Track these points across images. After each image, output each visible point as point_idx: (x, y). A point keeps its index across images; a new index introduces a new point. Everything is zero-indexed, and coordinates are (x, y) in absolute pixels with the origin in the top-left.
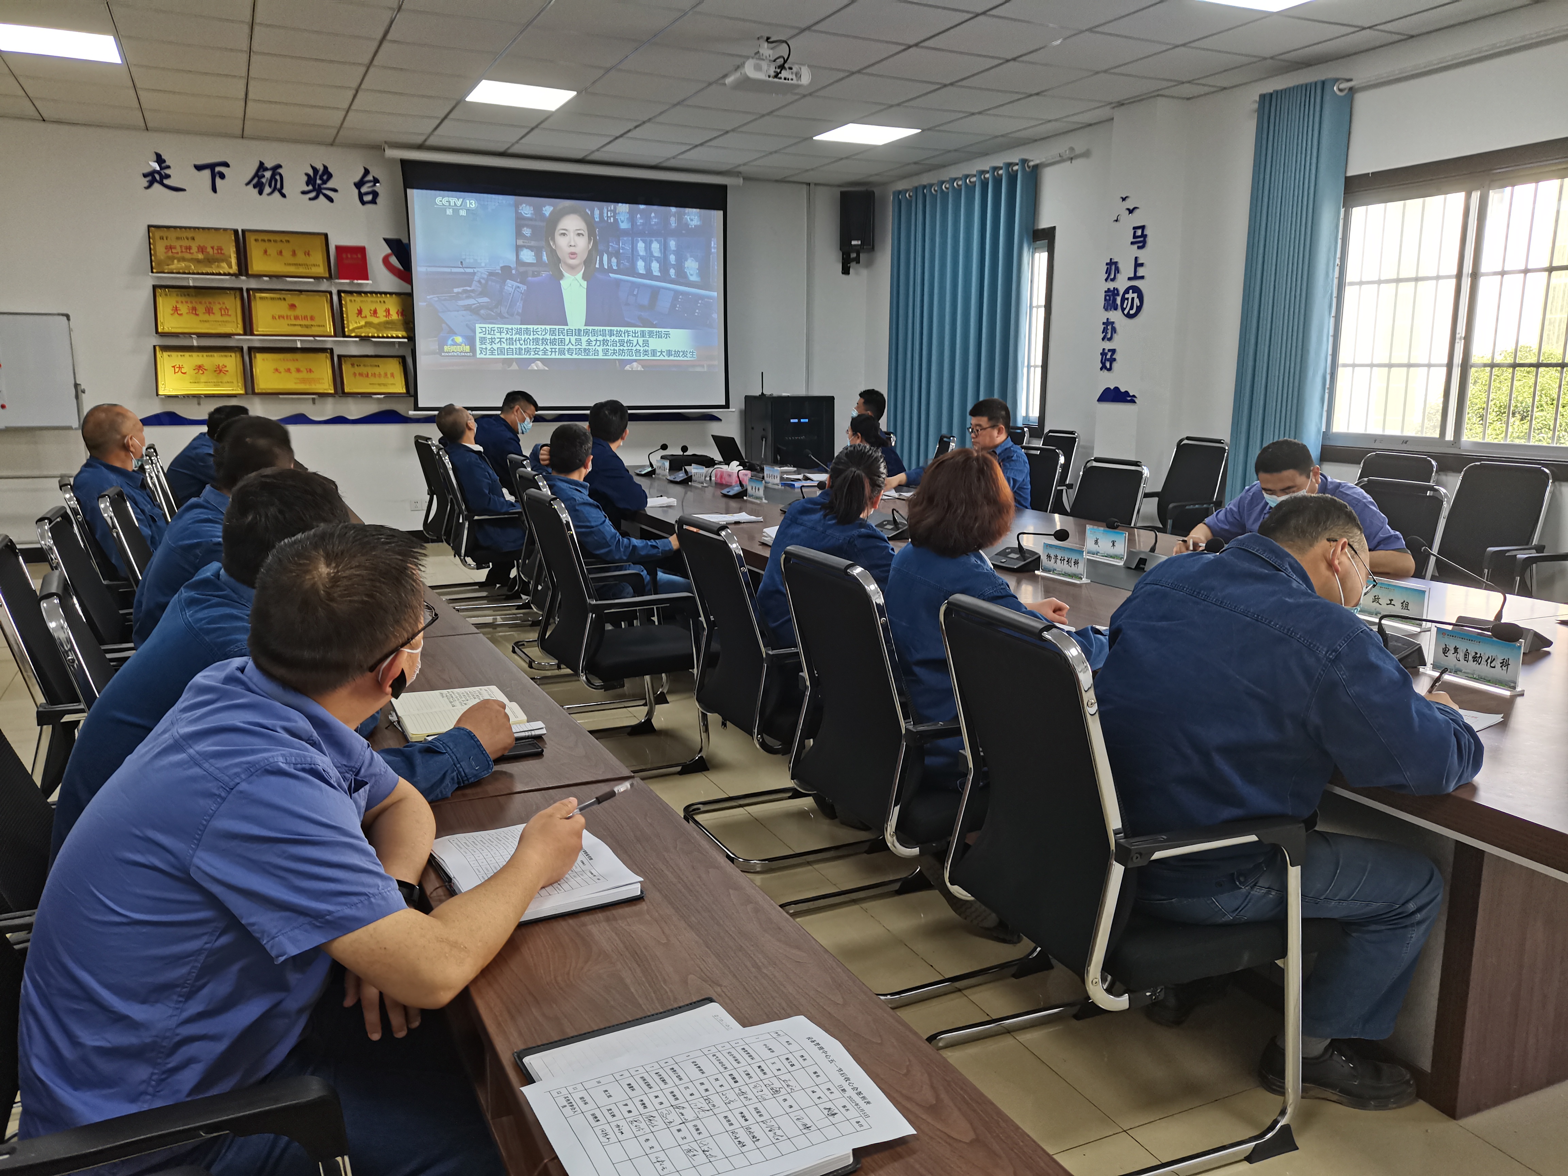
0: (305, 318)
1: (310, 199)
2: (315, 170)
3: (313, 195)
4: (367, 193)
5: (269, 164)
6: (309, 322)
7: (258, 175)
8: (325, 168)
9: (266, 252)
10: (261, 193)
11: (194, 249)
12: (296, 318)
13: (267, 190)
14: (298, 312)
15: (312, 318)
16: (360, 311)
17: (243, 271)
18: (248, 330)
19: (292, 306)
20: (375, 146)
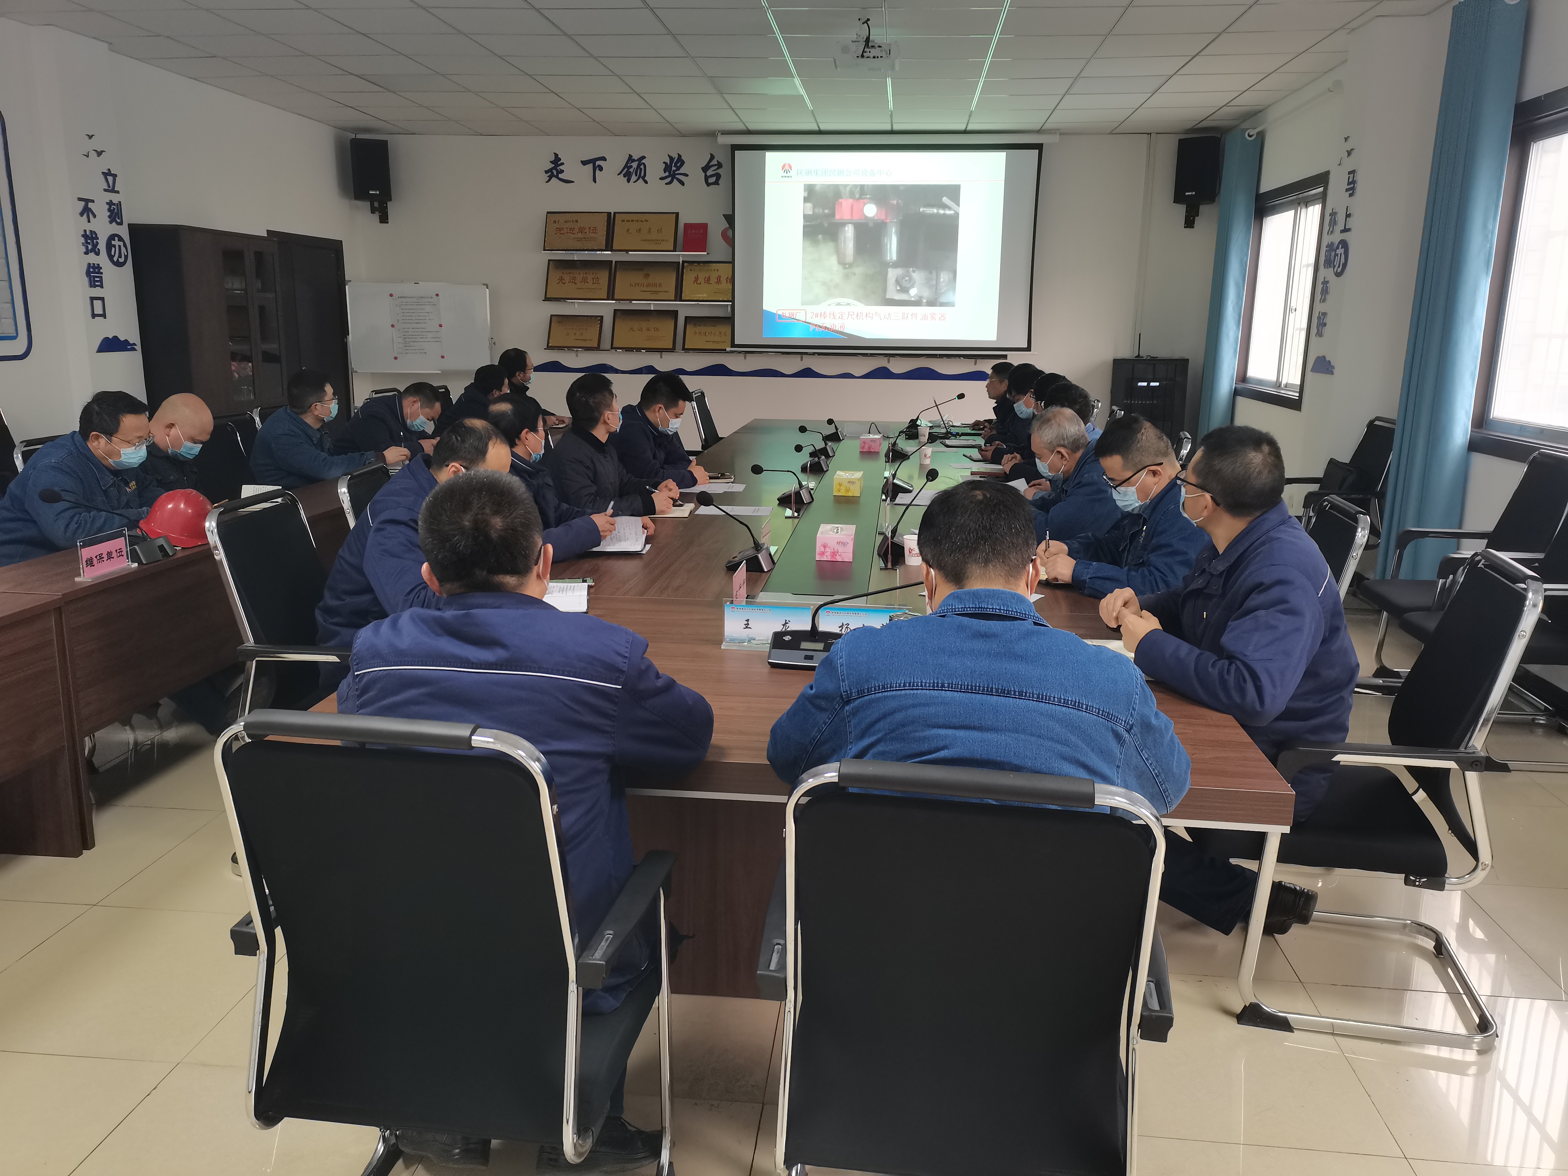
0: (655, 285)
1: (666, 184)
2: (671, 158)
3: (669, 179)
4: (712, 176)
5: (635, 157)
6: (658, 289)
7: (627, 166)
8: (679, 156)
9: (628, 230)
10: (629, 181)
11: (577, 230)
12: (648, 285)
13: (634, 178)
14: (650, 281)
15: (660, 285)
16: (697, 279)
17: (609, 246)
18: (610, 296)
19: (647, 276)
20: (712, 134)
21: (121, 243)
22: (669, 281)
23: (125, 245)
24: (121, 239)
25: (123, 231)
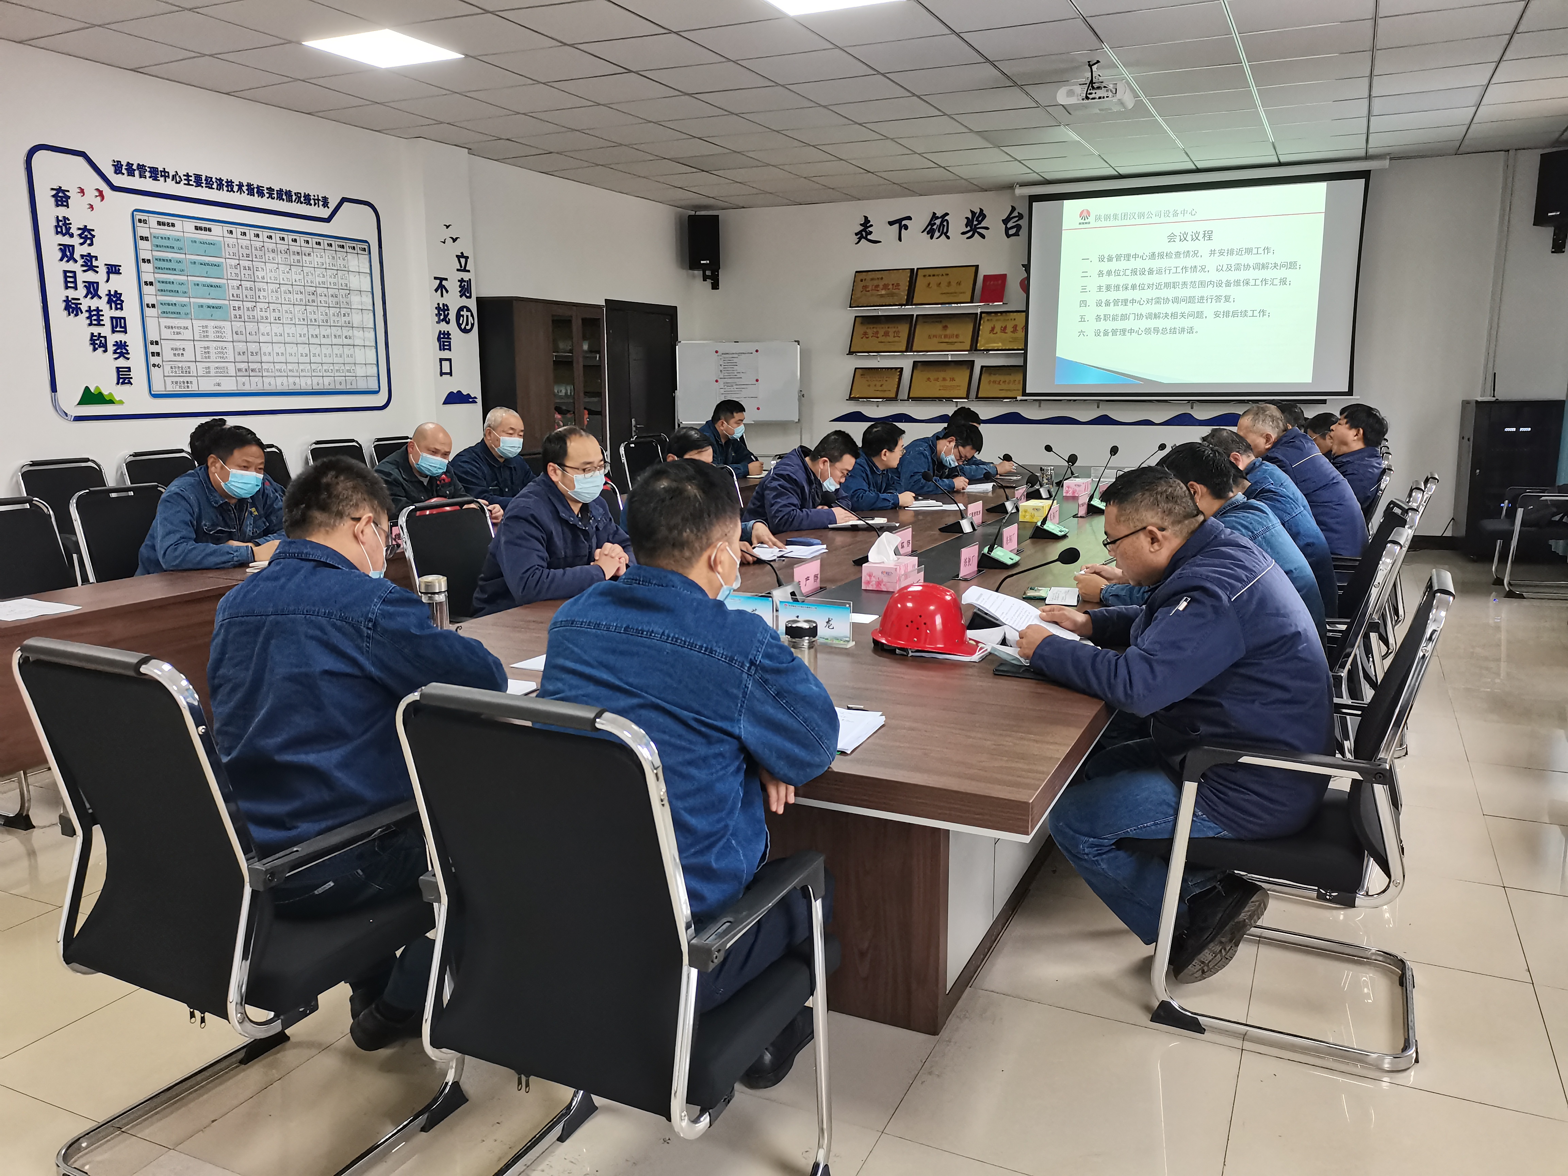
0: (952, 336)
1: (968, 238)
2: (973, 213)
3: (970, 234)
4: (1012, 228)
5: (939, 214)
6: (954, 340)
7: (931, 224)
8: (981, 210)
9: (929, 284)
10: (932, 238)
11: (881, 287)
12: (946, 336)
13: (937, 234)
14: (948, 332)
15: (957, 336)
16: (993, 329)
17: (909, 301)
18: (909, 348)
19: (945, 327)
20: (1010, 187)
21: (469, 314)
22: (965, 332)
23: (472, 315)
24: (468, 310)
25: (472, 304)
